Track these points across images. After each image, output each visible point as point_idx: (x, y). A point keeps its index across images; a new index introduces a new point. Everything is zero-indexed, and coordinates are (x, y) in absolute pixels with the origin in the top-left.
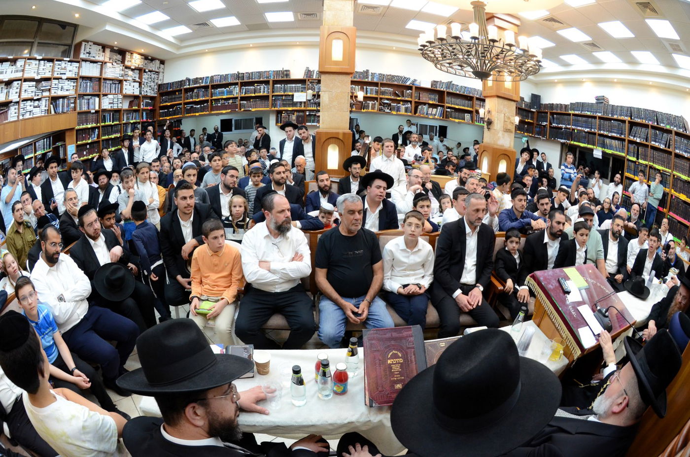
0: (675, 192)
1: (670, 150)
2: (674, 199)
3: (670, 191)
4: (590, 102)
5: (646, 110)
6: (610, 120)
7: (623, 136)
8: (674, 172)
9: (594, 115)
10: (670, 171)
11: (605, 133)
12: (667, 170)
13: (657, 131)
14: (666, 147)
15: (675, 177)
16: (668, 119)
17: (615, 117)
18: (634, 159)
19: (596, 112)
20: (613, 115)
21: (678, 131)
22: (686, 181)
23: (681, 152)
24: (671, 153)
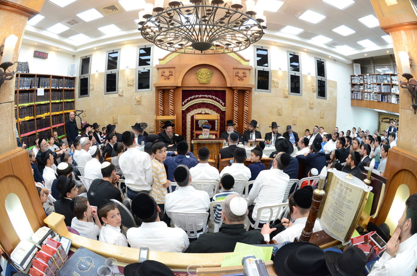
0: (21, 119)
2: (22, 124)
3: (19, 120)
8: (19, 105)
10: (17, 106)
15: (20, 108)
21: (23, 73)
22: (28, 106)
23: (23, 88)
24: (16, 92)
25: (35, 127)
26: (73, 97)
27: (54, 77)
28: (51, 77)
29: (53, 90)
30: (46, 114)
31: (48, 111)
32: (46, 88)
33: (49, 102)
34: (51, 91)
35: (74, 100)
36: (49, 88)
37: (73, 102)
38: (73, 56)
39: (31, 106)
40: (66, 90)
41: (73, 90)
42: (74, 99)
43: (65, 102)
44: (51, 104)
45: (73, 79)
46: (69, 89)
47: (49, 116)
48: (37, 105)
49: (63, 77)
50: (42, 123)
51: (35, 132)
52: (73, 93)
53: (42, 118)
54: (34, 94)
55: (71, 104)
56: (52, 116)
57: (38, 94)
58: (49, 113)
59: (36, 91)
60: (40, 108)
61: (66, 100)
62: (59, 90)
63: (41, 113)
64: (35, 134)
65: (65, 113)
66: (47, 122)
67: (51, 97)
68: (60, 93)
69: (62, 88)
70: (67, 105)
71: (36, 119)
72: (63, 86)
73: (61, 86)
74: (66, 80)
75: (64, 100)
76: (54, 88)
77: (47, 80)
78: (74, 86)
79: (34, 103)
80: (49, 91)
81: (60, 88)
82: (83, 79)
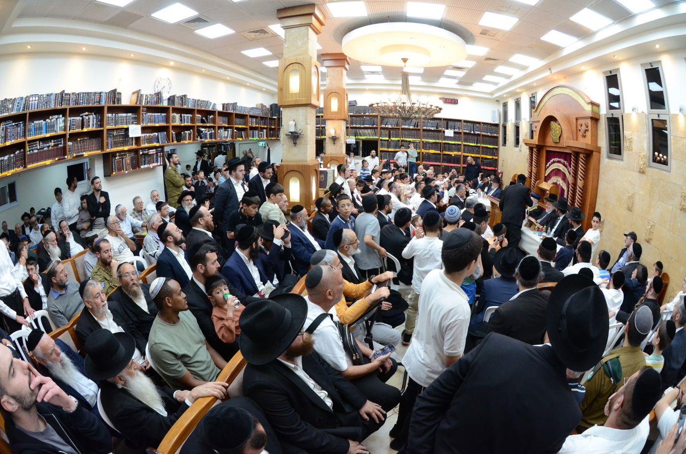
0: (425, 151)
1: (419, 128)
2: (425, 154)
3: (421, 150)
6: (362, 116)
7: (375, 126)
8: (423, 140)
10: (419, 140)
11: (357, 126)
12: (417, 140)
14: (414, 127)
15: (425, 142)
17: (367, 114)
18: (387, 139)
19: (349, 113)
20: (365, 113)
22: (434, 143)
23: (428, 128)
24: (419, 130)
25: (441, 160)
26: (497, 144)
27: (465, 121)
28: (463, 122)
29: (465, 133)
30: (456, 153)
31: (459, 150)
32: (457, 130)
33: (460, 143)
34: (462, 134)
36: (461, 131)
37: (497, 149)
39: (436, 143)
40: (483, 135)
41: (497, 137)
42: (498, 146)
43: (482, 147)
44: (462, 146)
45: (497, 125)
46: (490, 135)
47: (460, 155)
48: (445, 144)
49: (479, 123)
50: (449, 159)
51: (439, 164)
52: (496, 139)
53: (451, 155)
54: (440, 134)
55: (493, 151)
56: (464, 156)
57: (446, 134)
58: (460, 153)
59: (444, 132)
60: (449, 147)
61: (485, 146)
62: (474, 134)
63: (449, 150)
64: (440, 165)
65: (482, 158)
66: (456, 159)
67: (462, 139)
68: (476, 138)
69: (479, 133)
70: (486, 151)
71: (443, 154)
72: (480, 131)
73: (477, 131)
74: (486, 126)
75: (482, 145)
76: (468, 131)
77: (457, 124)
78: (498, 133)
79: (441, 141)
80: (460, 133)
81: (476, 132)
82: (505, 128)
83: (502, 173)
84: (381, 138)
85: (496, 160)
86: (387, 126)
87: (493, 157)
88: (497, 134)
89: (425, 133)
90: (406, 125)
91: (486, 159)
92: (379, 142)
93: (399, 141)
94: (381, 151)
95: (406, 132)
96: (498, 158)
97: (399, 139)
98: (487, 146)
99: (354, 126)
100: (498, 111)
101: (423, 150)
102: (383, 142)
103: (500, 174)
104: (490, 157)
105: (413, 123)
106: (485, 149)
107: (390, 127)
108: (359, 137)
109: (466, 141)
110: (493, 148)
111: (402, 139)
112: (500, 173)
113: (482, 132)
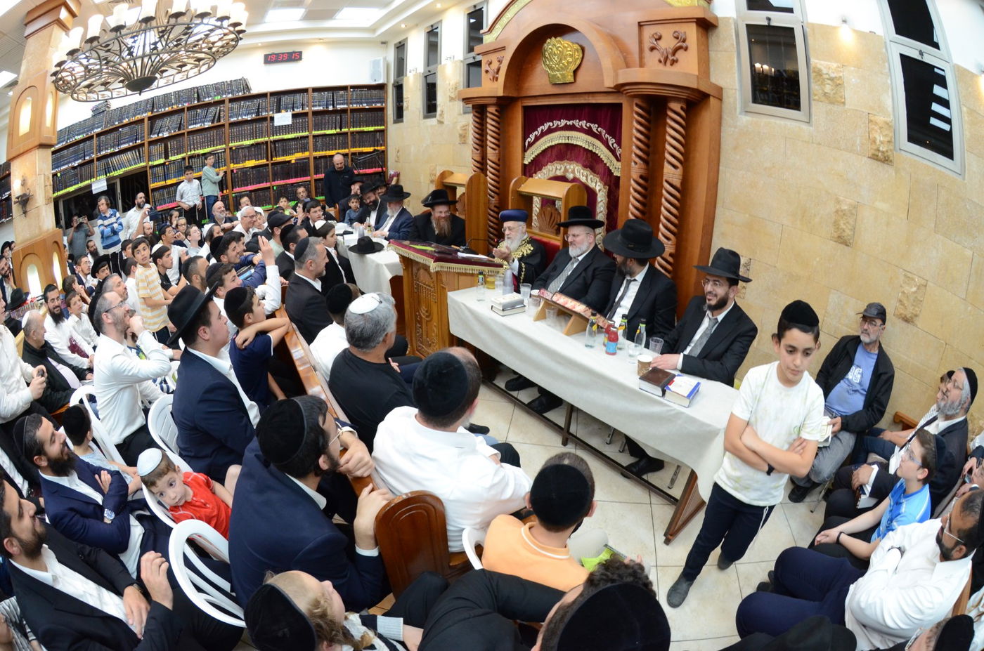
0: (236, 165)
1: (222, 122)
2: (237, 172)
3: (229, 167)
4: (80, 120)
5: (178, 91)
6: (116, 129)
7: (139, 142)
8: (231, 145)
9: (90, 134)
10: (224, 146)
11: (109, 151)
12: (219, 147)
13: (199, 110)
14: (213, 122)
15: (234, 148)
16: (217, 89)
17: (126, 121)
18: (162, 161)
19: (93, 129)
20: (121, 120)
21: (235, 96)
22: (252, 145)
23: (240, 118)
24: (223, 125)
25: (269, 176)
26: (382, 121)
27: (315, 90)
28: (310, 91)
29: (315, 113)
30: (299, 155)
31: (304, 149)
32: (297, 111)
33: (306, 134)
34: (310, 115)
35: (382, 127)
36: (307, 110)
37: (382, 131)
38: (383, 43)
39: (258, 144)
40: (353, 111)
41: (382, 110)
42: (384, 125)
43: (352, 133)
44: (311, 138)
45: (381, 87)
46: (367, 107)
47: (308, 158)
48: (275, 142)
49: (344, 88)
50: (287, 170)
51: (268, 185)
52: (380, 114)
53: (289, 162)
54: (265, 124)
55: (374, 137)
56: (315, 158)
57: (277, 123)
58: (307, 154)
59: (272, 119)
60: (284, 146)
61: (358, 129)
62: (335, 112)
63: (285, 153)
64: (269, 188)
65: (354, 154)
66: (301, 168)
67: (311, 125)
68: (338, 117)
69: (345, 106)
70: (361, 138)
71: (272, 164)
72: (347, 104)
73: (340, 104)
74: (358, 91)
75: (352, 129)
76: (321, 108)
77: (299, 97)
78: (383, 100)
79: (266, 139)
80: (306, 114)
81: (339, 107)
82: (399, 88)
83: (398, 175)
84: (150, 163)
85: (383, 152)
86: (161, 135)
87: (376, 148)
88: (382, 103)
89: (235, 129)
90: (196, 124)
91: (361, 154)
92: (149, 172)
93: (184, 159)
94: (154, 190)
95: (197, 138)
96: (387, 148)
97: (183, 155)
98: (362, 129)
99: (103, 153)
100: (385, 59)
101: (232, 166)
102: (155, 170)
103: (395, 179)
104: (371, 149)
105: (210, 117)
106: (357, 136)
107: (166, 135)
108: (111, 174)
109: (317, 127)
110: (376, 131)
111: (189, 153)
112: (392, 177)
113: (351, 103)
